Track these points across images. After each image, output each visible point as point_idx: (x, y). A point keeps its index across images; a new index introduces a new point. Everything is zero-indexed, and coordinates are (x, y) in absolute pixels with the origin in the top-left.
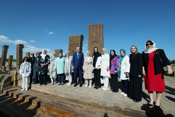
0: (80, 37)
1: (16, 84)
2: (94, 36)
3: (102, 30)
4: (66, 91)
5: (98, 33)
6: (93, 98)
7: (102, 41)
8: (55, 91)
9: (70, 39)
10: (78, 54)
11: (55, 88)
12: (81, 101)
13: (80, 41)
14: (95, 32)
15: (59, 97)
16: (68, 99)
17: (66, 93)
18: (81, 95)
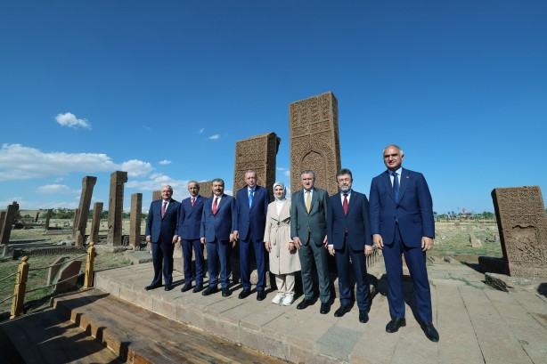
0: (266, 141)
1: (91, 283)
2: (307, 134)
3: (331, 113)
4: (208, 312)
5: (318, 125)
6: (284, 342)
7: (333, 149)
8: (179, 311)
9: (238, 150)
10: (249, 193)
11: (180, 300)
12: (249, 351)
13: (266, 154)
14: (310, 123)
15: (188, 330)
16: (211, 340)
17: (206, 320)
18: (249, 331)
